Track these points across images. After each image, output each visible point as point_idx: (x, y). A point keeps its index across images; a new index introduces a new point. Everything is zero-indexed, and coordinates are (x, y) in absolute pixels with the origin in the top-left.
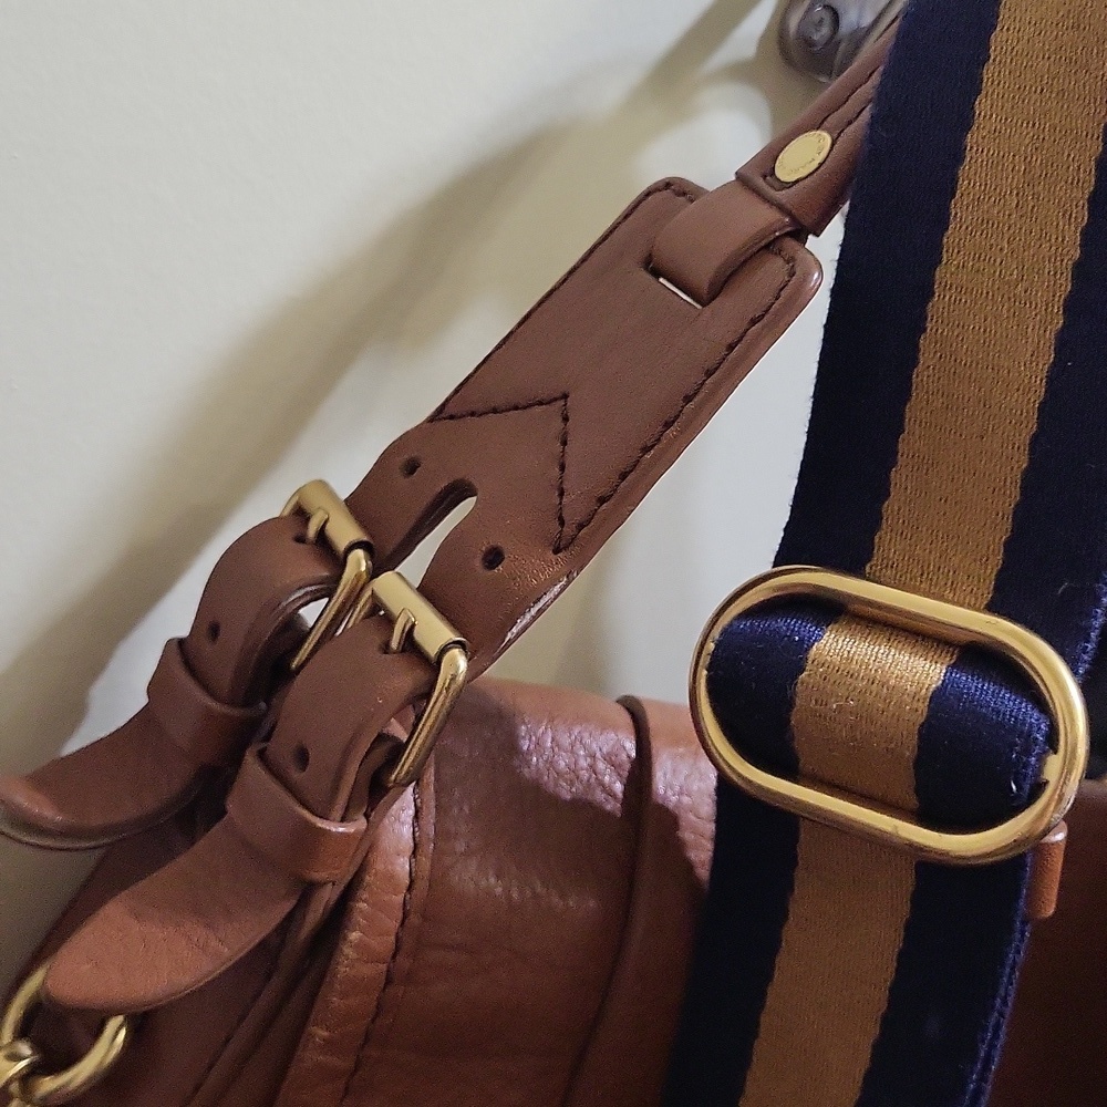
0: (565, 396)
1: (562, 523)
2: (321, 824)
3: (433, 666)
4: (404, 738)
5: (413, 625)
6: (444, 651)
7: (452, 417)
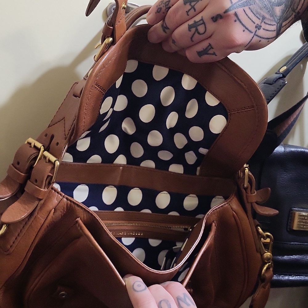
0: (64, 118)
1: (65, 135)
2: (41, 189)
3: (54, 164)
4: (52, 175)
5: (49, 158)
6: (55, 161)
7: (51, 126)
